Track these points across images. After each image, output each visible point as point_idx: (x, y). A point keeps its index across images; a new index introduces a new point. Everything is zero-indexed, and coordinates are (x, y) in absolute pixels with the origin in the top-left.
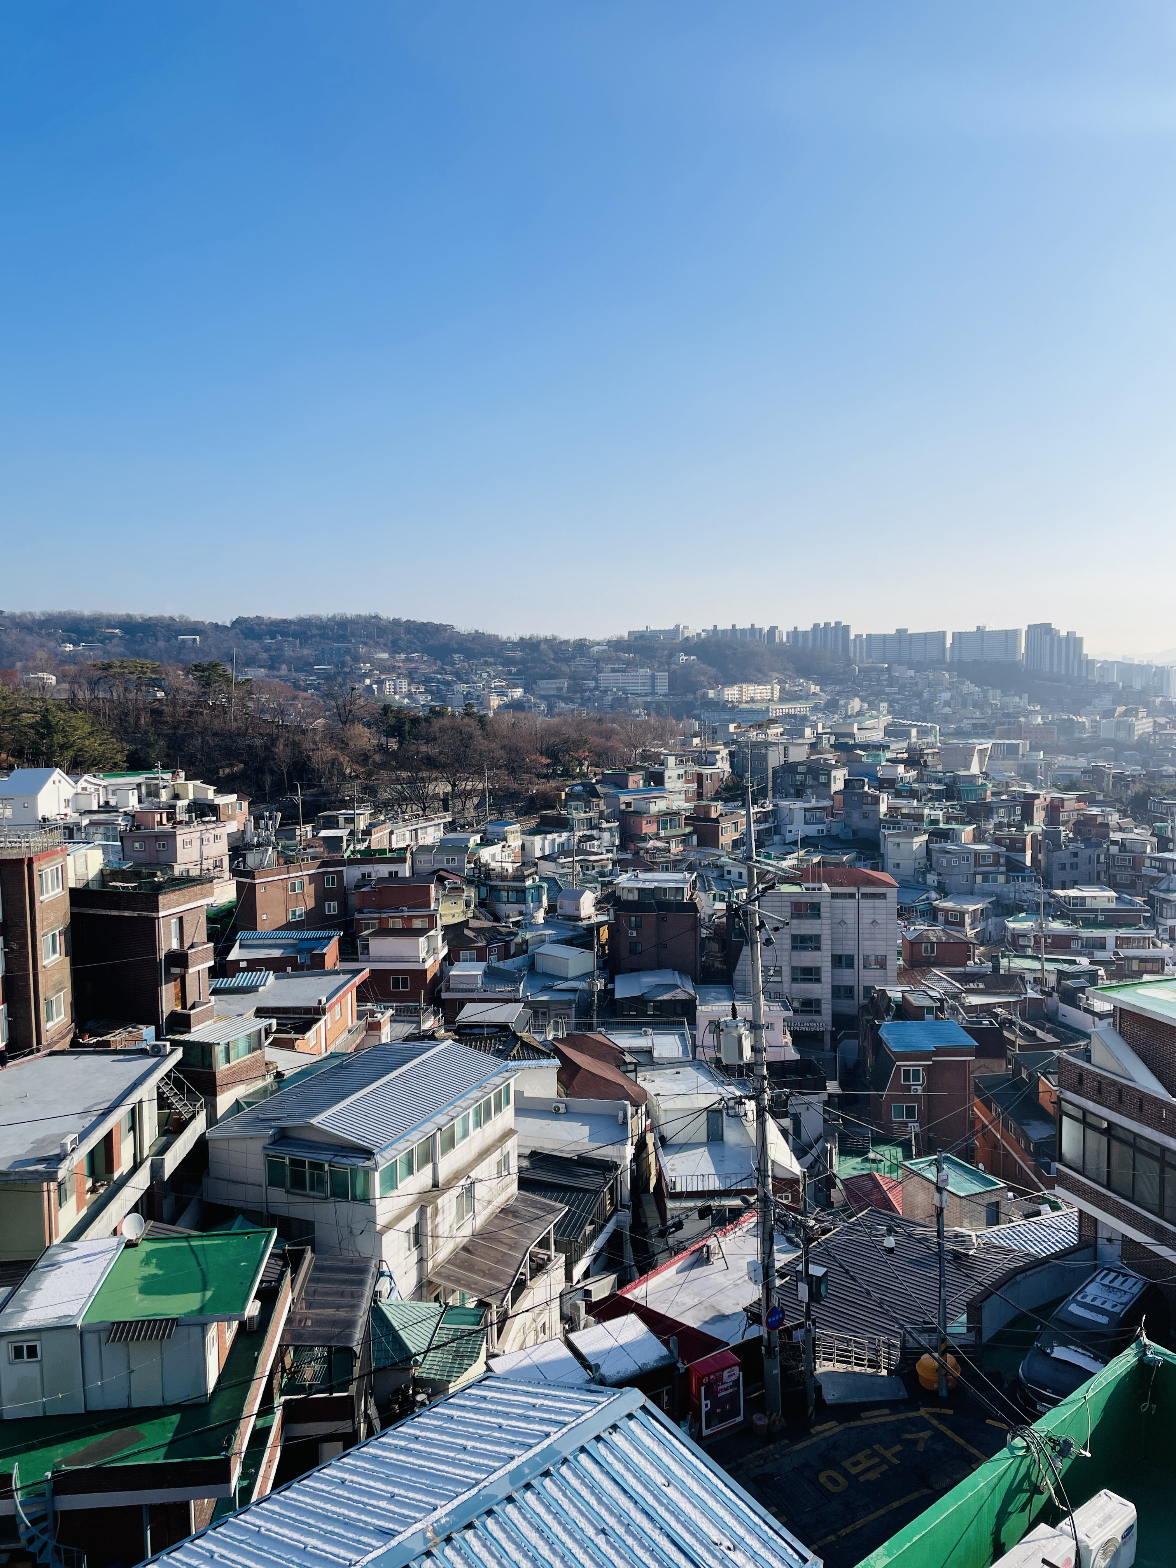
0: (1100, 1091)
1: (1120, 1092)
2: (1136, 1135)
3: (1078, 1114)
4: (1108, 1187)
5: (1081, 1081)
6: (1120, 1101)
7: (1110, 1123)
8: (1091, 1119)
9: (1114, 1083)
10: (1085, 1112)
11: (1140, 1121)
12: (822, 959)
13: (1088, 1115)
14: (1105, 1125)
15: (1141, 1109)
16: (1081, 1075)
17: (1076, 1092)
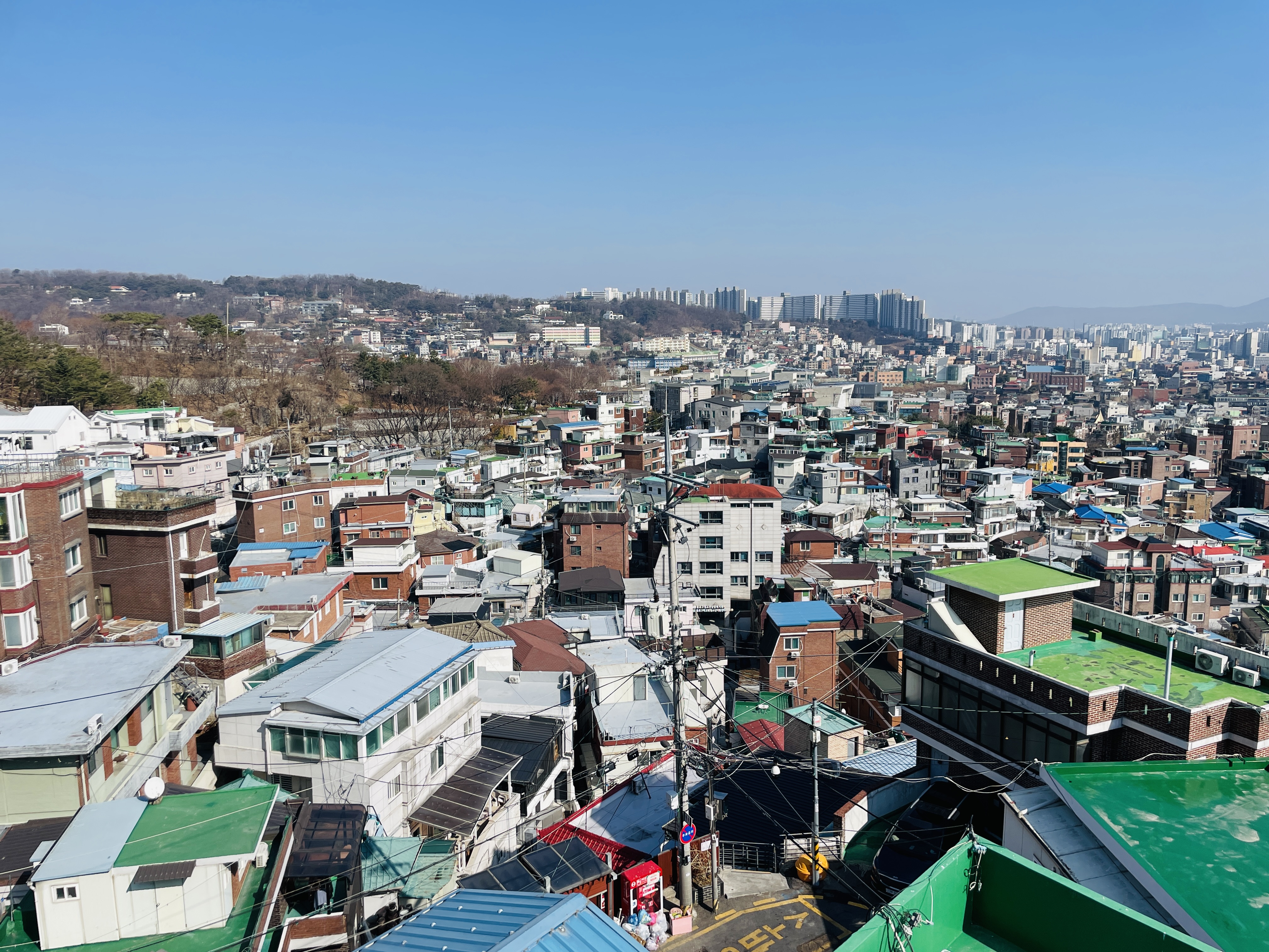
0: (934, 650)
2: (961, 682)
3: (918, 668)
4: (939, 722)
5: (922, 643)
6: (950, 657)
7: (942, 674)
8: (928, 672)
9: (945, 643)
10: (923, 665)
11: (963, 671)
12: (723, 555)
13: (926, 668)
14: (938, 675)
15: (965, 662)
16: (920, 638)
17: (916, 651)
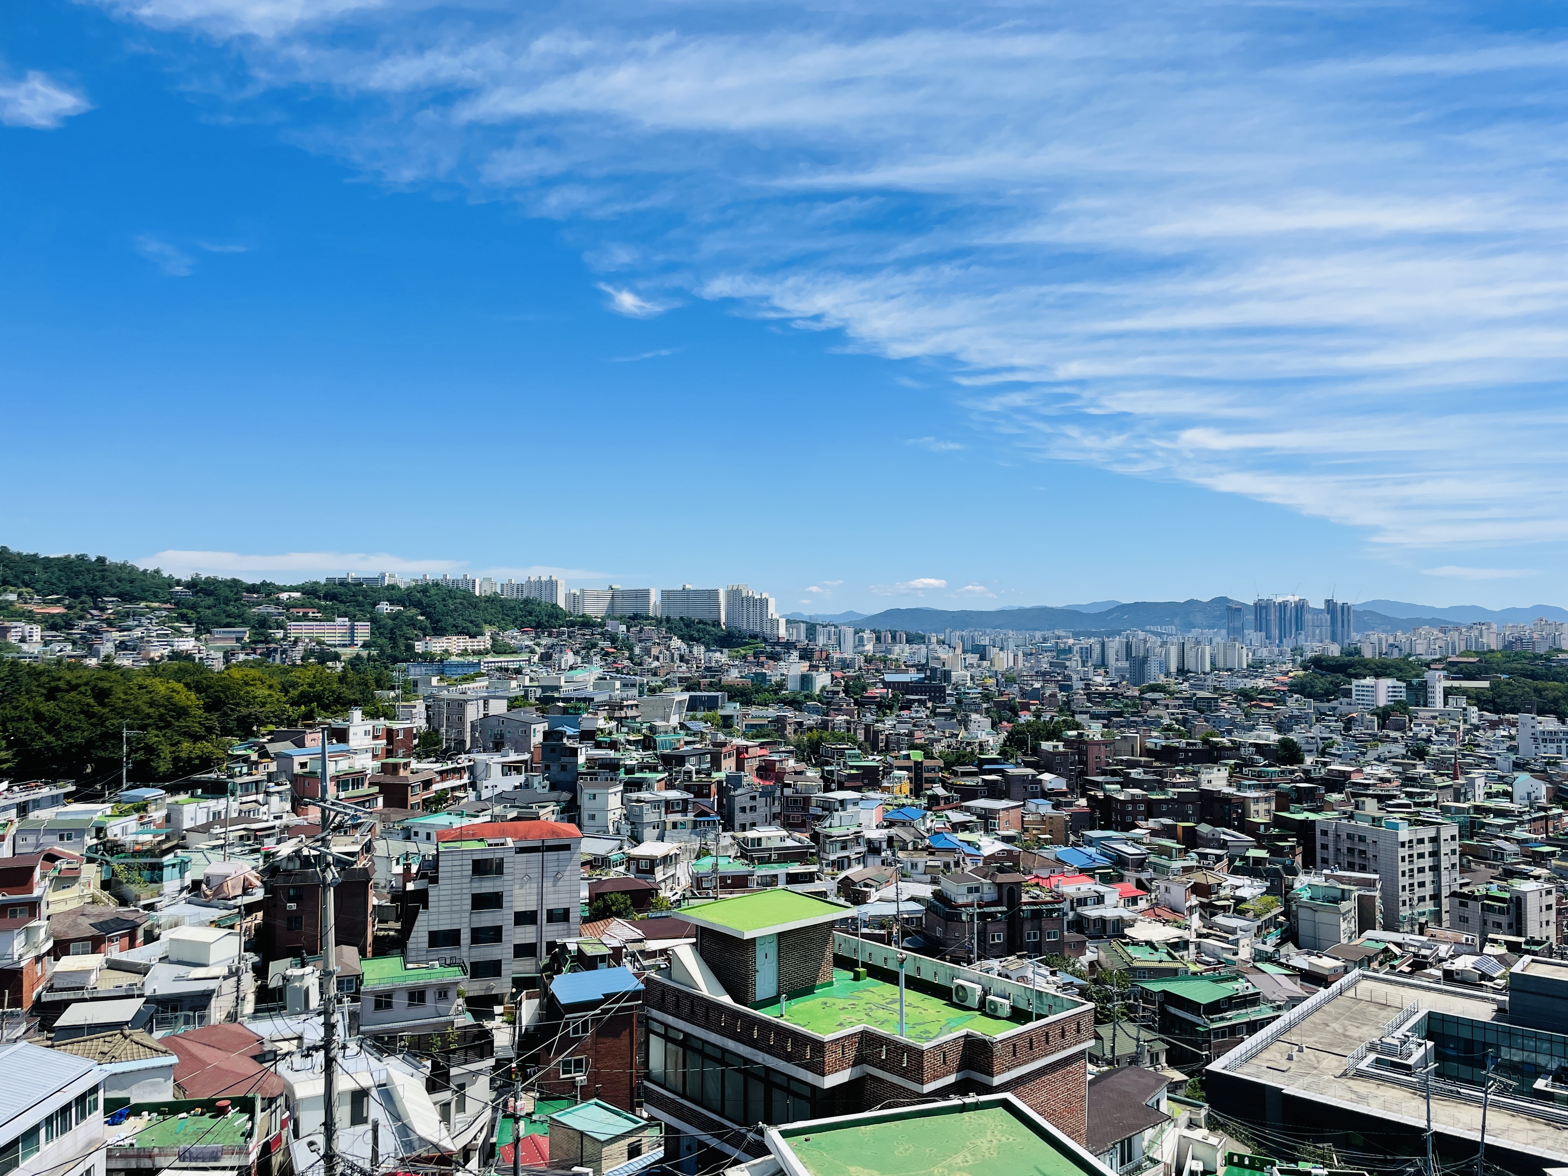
0: (677, 1005)
1: (692, 1002)
2: (705, 1042)
3: (661, 1030)
4: (683, 1096)
5: (663, 999)
6: (693, 1012)
7: (686, 1034)
8: (672, 1034)
9: (688, 995)
10: (667, 1026)
11: (707, 1028)
12: (503, 918)
13: (670, 1031)
14: (681, 1037)
15: (707, 1017)
16: (664, 992)
17: (659, 1010)
